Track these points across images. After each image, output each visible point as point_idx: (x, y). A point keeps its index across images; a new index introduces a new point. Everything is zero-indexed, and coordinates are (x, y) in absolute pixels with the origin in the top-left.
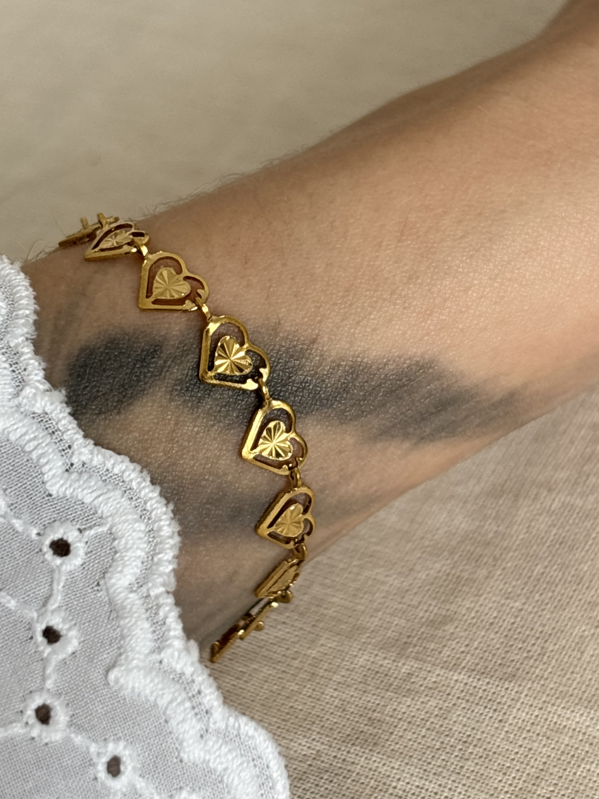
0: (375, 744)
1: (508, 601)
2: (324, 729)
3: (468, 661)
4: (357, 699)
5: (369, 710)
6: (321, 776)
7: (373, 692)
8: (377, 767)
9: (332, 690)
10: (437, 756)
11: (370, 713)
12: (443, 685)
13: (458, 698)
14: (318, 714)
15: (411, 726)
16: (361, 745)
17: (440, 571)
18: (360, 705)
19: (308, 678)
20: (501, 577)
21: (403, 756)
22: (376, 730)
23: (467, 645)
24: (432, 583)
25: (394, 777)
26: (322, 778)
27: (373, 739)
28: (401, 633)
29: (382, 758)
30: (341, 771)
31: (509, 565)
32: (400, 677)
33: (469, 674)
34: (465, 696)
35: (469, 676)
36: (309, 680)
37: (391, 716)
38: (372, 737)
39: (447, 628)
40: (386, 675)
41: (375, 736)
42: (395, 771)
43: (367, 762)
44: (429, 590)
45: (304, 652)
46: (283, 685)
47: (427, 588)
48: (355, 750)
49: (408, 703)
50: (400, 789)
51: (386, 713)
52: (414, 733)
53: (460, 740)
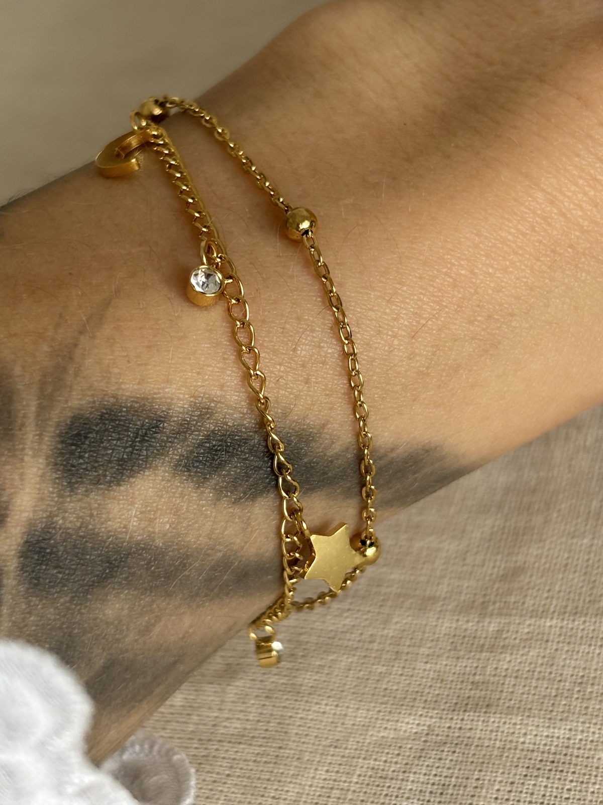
0: (488, 706)
1: (575, 540)
2: (428, 703)
3: (556, 606)
4: (453, 667)
5: (469, 674)
6: (442, 749)
7: (467, 657)
8: (498, 727)
9: (422, 664)
10: (557, 703)
11: (471, 677)
12: (538, 634)
13: (558, 642)
14: (416, 690)
15: (519, 680)
16: (473, 710)
17: (493, 527)
18: (458, 672)
19: (394, 657)
20: (560, 519)
21: (521, 710)
22: (483, 693)
23: (549, 591)
24: (490, 540)
25: (519, 733)
26: (443, 751)
27: (484, 701)
28: (475, 594)
29: (500, 718)
30: (461, 739)
31: (563, 506)
32: (490, 636)
33: (561, 617)
34: (564, 639)
35: (563, 619)
36: (395, 659)
37: (495, 675)
38: (482, 699)
39: (522, 578)
40: (475, 637)
41: (485, 698)
42: (518, 727)
43: (485, 724)
44: (488, 547)
45: (380, 633)
46: (369, 670)
47: (486, 545)
48: (469, 716)
49: (508, 659)
50: (529, 743)
51: (488, 673)
52: (525, 686)
53: (575, 683)
